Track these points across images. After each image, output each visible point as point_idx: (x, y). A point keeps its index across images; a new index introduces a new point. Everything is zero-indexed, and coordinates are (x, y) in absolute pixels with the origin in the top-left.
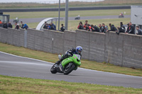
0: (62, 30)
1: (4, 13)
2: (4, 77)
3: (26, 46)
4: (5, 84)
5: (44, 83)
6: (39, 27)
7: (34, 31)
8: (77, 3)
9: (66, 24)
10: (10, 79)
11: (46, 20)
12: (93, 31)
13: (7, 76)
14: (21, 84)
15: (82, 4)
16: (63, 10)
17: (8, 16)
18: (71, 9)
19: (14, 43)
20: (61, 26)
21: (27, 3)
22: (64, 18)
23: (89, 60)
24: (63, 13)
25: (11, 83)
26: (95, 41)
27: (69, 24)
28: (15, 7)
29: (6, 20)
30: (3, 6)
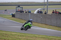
0: (45, 13)
1: (20, 6)
2: (20, 33)
4: (21, 36)
5: (37, 36)
6: (35, 12)
7: (33, 14)
8: (52, 2)
9: (47, 11)
10: (23, 34)
11: (38, 9)
12: (59, 14)
13: (22, 33)
14: (28, 36)
15: (54, 2)
16: (46, 5)
17: (22, 8)
18: (49, 5)
19: (25, 19)
20: (45, 12)
21: (30, 2)
22: (46, 9)
23: (57, 26)
24: (46, 6)
25: (23, 36)
26: (60, 18)
27: (48, 11)
28: (25, 4)
29: (21, 9)
30: (20, 3)
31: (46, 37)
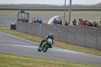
1: (25, 12)
3: (40, 36)
4: (25, 62)
5: (53, 62)
6: (50, 22)
7: (46, 25)
8: (77, 6)
9: (69, 20)
10: (29, 59)
11: (55, 17)
13: (27, 57)
14: (37, 62)
15: (81, 6)
16: (67, 10)
17: (28, 14)
18: (73, 10)
19: (32, 33)
21: (41, 5)
22: (68, 16)
25: (30, 62)
26: (90, 33)
28: (33, 7)
29: (26, 16)
30: (25, 6)
31: (68, 64)
